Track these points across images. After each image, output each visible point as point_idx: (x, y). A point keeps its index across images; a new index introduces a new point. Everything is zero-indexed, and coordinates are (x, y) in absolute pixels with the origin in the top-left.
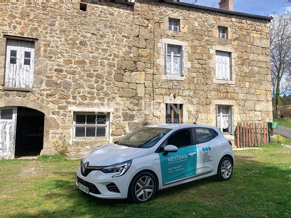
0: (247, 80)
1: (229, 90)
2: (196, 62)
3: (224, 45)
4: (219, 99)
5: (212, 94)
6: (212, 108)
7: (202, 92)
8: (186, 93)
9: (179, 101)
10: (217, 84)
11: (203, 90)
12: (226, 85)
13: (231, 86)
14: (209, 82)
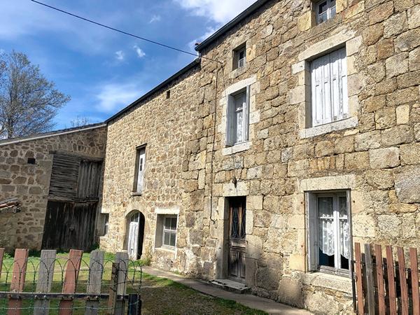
0: (398, 101)
1: (341, 147)
2: (267, 105)
3: (326, 35)
4: (313, 176)
5: (298, 167)
6: (297, 200)
7: (276, 165)
8: (252, 173)
9: (241, 190)
10: (309, 139)
11: (279, 161)
12: (332, 135)
13: (347, 133)
14: (290, 139)
